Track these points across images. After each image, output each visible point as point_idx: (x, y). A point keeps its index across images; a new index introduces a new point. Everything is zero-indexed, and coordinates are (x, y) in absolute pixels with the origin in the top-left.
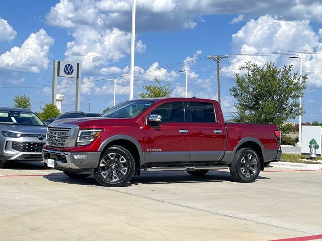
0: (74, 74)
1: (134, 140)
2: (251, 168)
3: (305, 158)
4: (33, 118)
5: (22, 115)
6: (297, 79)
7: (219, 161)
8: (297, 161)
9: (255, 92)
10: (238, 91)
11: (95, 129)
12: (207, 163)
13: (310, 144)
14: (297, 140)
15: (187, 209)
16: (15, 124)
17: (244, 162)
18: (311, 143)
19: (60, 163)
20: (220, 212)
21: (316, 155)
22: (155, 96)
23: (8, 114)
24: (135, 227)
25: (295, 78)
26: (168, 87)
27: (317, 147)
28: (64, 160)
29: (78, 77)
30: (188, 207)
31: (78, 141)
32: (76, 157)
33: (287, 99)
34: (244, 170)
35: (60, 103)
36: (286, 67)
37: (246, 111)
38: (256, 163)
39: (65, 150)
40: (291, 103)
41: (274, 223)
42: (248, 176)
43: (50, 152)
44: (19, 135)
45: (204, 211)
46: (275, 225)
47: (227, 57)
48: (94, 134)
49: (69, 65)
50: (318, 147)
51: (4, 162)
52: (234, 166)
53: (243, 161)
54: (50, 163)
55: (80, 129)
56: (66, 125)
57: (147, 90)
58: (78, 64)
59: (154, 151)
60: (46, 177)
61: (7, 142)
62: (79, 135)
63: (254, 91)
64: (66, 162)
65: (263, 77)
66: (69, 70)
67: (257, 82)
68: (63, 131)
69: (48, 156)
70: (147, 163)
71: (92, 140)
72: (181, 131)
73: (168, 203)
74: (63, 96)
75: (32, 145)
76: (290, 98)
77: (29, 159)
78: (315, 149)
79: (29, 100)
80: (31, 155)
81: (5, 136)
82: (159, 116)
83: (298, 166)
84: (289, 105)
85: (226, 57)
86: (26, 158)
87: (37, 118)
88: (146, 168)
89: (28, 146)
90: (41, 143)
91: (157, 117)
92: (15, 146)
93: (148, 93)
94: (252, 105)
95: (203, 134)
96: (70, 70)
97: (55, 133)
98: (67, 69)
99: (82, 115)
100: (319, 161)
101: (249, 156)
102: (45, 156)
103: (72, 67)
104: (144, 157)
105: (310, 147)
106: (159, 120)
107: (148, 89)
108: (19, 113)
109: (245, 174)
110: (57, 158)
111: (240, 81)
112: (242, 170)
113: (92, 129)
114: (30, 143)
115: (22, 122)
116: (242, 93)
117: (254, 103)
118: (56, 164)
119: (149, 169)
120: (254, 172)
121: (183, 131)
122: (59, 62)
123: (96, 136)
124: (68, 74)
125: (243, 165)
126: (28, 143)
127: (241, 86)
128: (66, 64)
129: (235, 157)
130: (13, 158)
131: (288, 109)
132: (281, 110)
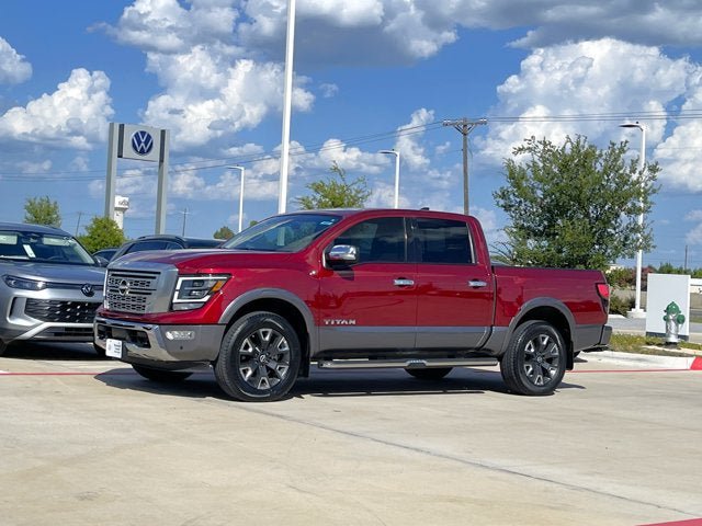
0: (155, 154)
1: (297, 299)
2: (546, 365)
3: (654, 344)
4: (71, 247)
5: (47, 241)
6: (637, 172)
7: (478, 349)
8: (637, 350)
9: (548, 200)
10: (511, 197)
11: (213, 275)
12: (453, 353)
13: (665, 314)
14: (632, 305)
15: (417, 454)
16: (31, 260)
17: (532, 350)
18: (668, 310)
19: (134, 349)
20: (489, 461)
21: (679, 336)
22: (334, 205)
23: (16, 238)
24: (308, 496)
25: (633, 171)
26: (361, 185)
27: (680, 320)
28: (143, 341)
29: (162, 161)
30: (417, 450)
31: (175, 300)
32: (170, 336)
33: (618, 216)
34: (531, 369)
35: (121, 215)
36: (614, 144)
37: (530, 241)
38: (557, 354)
39: (145, 319)
40: (624, 225)
41: (609, 488)
42: (539, 380)
43: (109, 322)
44: (40, 285)
45: (452, 459)
46: (611, 492)
47: (485, 123)
48: (210, 285)
49: (143, 133)
50: (683, 321)
51: (7, 343)
52: (509, 359)
53: (530, 348)
54: (112, 347)
55: (181, 275)
56: (150, 265)
57: (316, 191)
58: (163, 132)
59: (340, 325)
60: (100, 377)
61: (15, 298)
62: (178, 287)
63: (545, 198)
64: (149, 346)
65: (565, 167)
66: (143, 143)
67: (553, 179)
68: (142, 279)
69: (107, 333)
70: (325, 352)
71: (206, 299)
72: (397, 282)
73: (373, 439)
74: (127, 199)
75: (69, 306)
76: (623, 214)
77: (63, 338)
78: (677, 325)
79: (56, 207)
80: (67, 329)
81: (9, 285)
82: (352, 249)
83: (640, 360)
84: (621, 228)
85: (482, 123)
86: (56, 334)
87: (78, 247)
88: (321, 362)
89: (60, 309)
90: (90, 304)
91: (347, 250)
92: (32, 308)
93: (318, 196)
94: (541, 228)
95: (435, 289)
96: (146, 143)
97: (124, 283)
98: (139, 142)
99: (178, 242)
100: (684, 350)
101: (543, 338)
102: (100, 332)
103: (149, 137)
104: (319, 339)
105: (666, 319)
106: (353, 257)
107: (318, 188)
108: (41, 235)
109: (534, 377)
110: (128, 337)
111: (515, 176)
112: (528, 368)
113: (207, 274)
114: (64, 303)
115: (46, 256)
116: (521, 202)
117: (546, 223)
118: (125, 350)
119: (328, 365)
120: (553, 372)
121: (401, 282)
122: (122, 127)
123: (215, 289)
124: (142, 152)
125: (529, 357)
126: (61, 302)
127: (517, 185)
128: (138, 130)
129: (513, 340)
130: (28, 335)
131: (619, 237)
132: (602, 238)
